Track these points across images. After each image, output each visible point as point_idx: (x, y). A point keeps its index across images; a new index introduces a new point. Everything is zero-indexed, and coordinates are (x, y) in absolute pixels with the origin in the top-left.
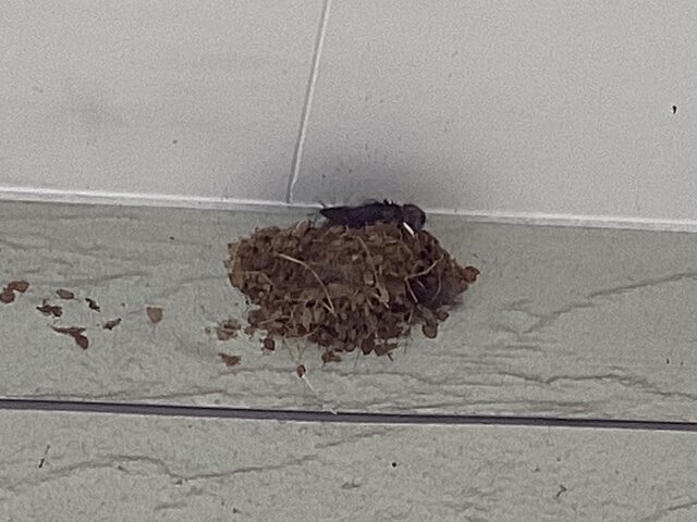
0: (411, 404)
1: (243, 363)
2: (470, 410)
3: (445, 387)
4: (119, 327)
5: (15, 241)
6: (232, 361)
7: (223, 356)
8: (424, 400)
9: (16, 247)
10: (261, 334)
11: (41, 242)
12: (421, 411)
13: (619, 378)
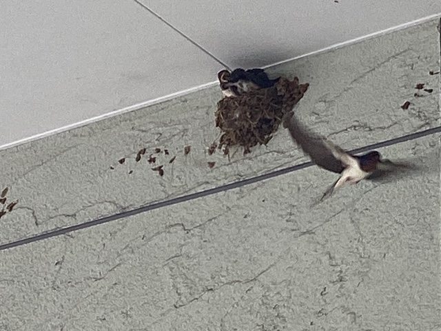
0: (273, 167)
1: (216, 165)
2: (294, 163)
3: (288, 154)
4: (175, 160)
5: (144, 128)
6: (212, 165)
7: (209, 163)
8: (278, 163)
9: (143, 131)
10: (224, 147)
11: (152, 126)
12: (276, 170)
13: (355, 127)
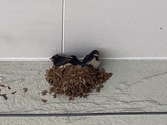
0: (91, 110)
4: (16, 93)
6: (45, 101)
7: (42, 100)
8: (95, 109)
10: (53, 94)
13: (149, 101)
